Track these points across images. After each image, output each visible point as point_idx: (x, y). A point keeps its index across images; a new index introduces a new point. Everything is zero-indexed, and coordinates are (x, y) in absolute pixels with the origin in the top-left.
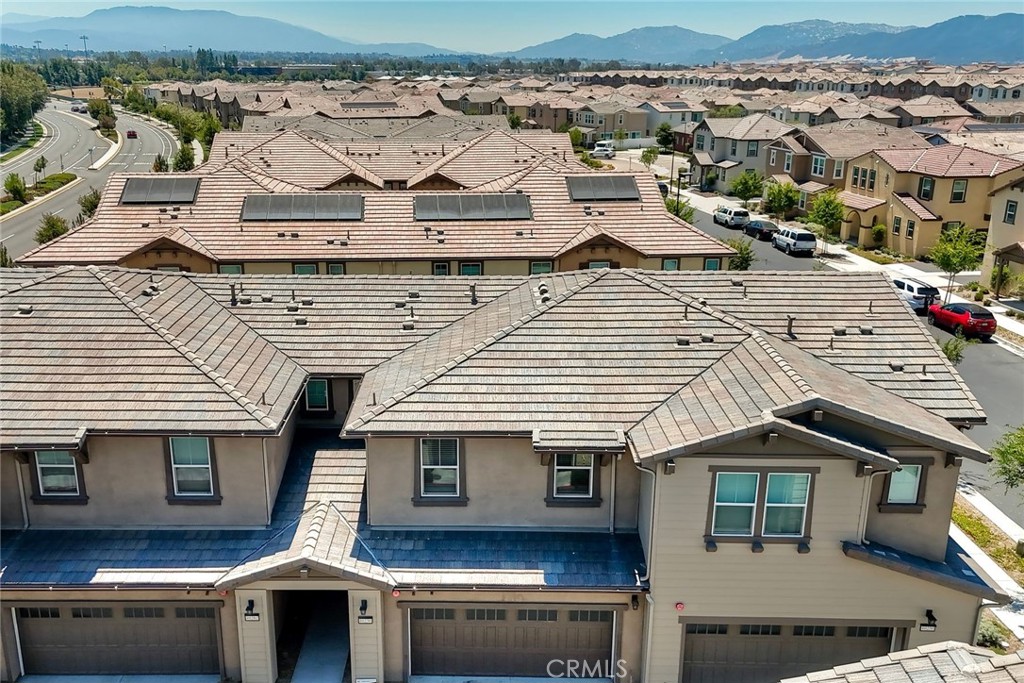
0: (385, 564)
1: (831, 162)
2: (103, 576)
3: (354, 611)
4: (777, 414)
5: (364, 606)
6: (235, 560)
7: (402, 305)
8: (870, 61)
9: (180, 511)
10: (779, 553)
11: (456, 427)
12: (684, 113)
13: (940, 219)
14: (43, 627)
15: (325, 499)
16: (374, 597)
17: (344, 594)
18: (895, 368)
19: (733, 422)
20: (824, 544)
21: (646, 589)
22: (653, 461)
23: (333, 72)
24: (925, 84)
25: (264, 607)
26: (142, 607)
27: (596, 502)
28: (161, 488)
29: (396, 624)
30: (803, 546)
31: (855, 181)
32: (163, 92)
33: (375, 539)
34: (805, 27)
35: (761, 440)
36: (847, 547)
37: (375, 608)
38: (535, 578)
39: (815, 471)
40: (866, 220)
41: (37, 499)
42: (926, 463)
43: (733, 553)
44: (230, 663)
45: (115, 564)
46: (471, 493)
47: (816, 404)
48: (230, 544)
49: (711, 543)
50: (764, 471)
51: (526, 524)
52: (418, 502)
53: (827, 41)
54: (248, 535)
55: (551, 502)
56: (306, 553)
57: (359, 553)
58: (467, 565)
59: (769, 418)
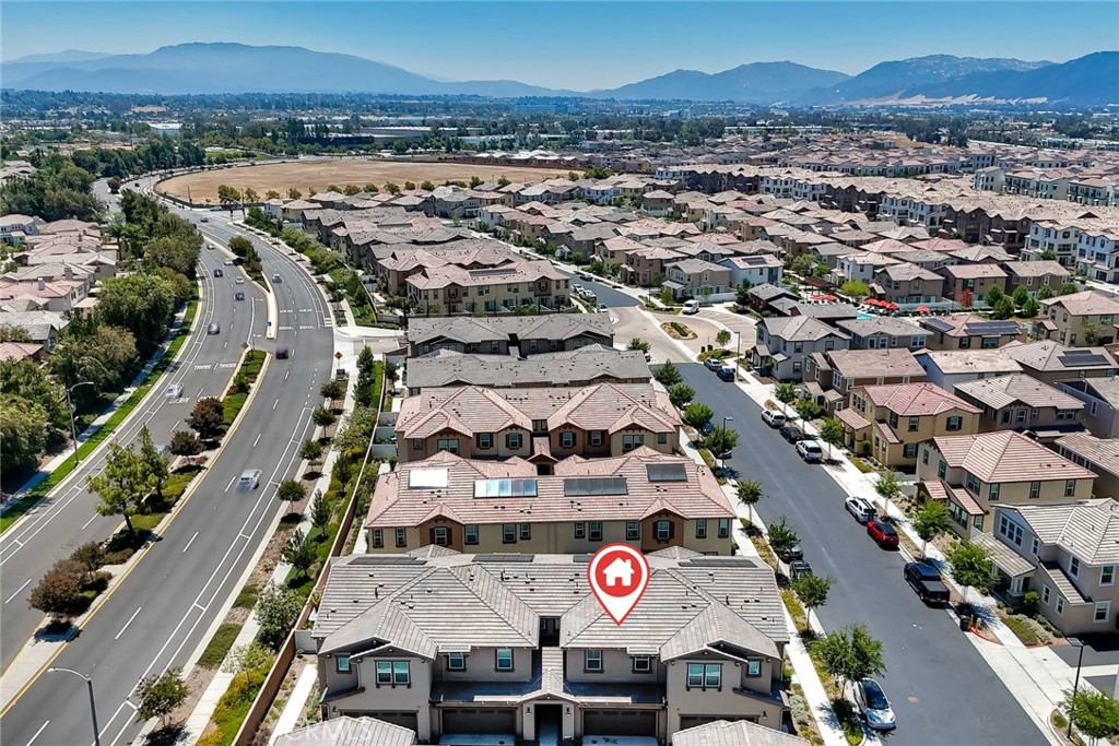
0: (575, 695)
1: (845, 380)
2: (477, 698)
3: (564, 711)
4: (709, 645)
5: (568, 710)
6: (521, 693)
7: (572, 580)
8: (998, 102)
9: (499, 673)
10: (712, 692)
11: (600, 646)
12: (761, 269)
13: (901, 442)
14: (451, 716)
15: (549, 669)
16: (572, 707)
17: (560, 706)
18: (764, 619)
19: (694, 648)
20: (727, 689)
21: (666, 703)
22: (667, 662)
23: (426, 139)
24: (992, 216)
25: (532, 710)
26: (487, 710)
27: (650, 672)
28: (494, 667)
29: (579, 716)
30: (720, 690)
31: (854, 404)
32: (284, 210)
33: (571, 686)
34: (928, 62)
35: (701, 655)
36: (734, 689)
37: (572, 711)
38: (628, 700)
39: (722, 664)
40: (858, 436)
41: (448, 669)
42: (761, 661)
43: (696, 691)
44: (518, 729)
45: (480, 694)
46: (605, 668)
47: (721, 642)
48: (518, 687)
49: (688, 689)
50: (705, 665)
51: (624, 679)
52: (585, 671)
53: (951, 80)
54: (524, 683)
55: (634, 671)
56: (549, 691)
57: (565, 691)
58: (604, 695)
59: (705, 647)
